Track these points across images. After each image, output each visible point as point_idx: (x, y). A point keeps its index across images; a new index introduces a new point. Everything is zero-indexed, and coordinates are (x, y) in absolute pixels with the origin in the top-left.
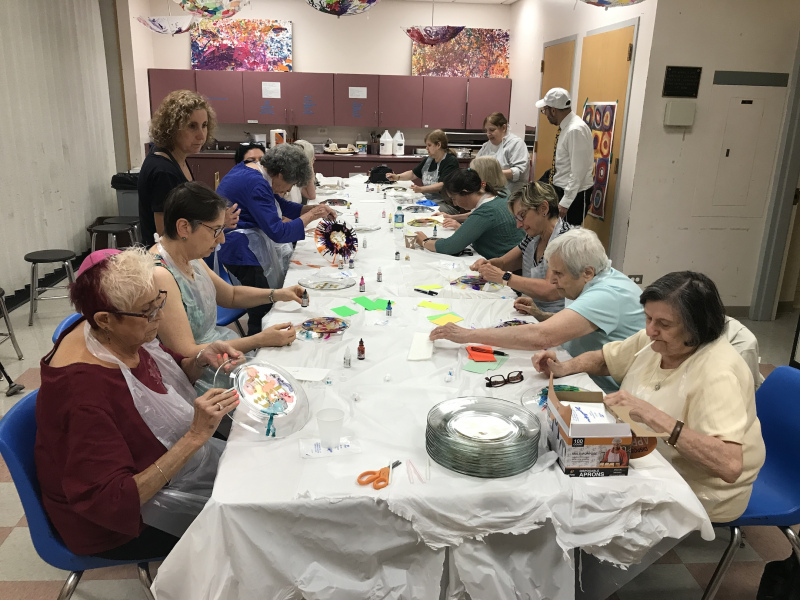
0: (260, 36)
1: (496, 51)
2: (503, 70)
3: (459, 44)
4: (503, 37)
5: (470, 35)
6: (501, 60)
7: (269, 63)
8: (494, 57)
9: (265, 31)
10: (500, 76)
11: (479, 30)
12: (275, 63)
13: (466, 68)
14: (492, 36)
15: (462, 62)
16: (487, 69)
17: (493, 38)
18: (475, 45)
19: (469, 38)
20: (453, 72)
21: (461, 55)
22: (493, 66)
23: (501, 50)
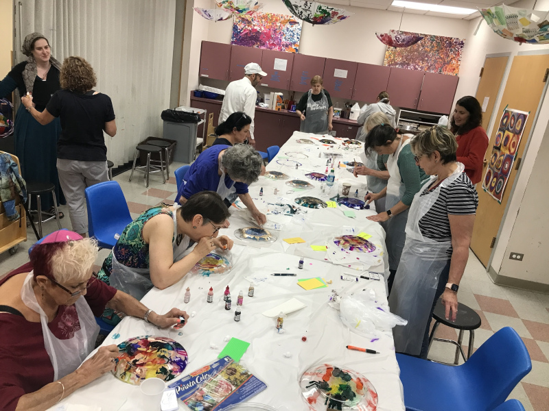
0: (280, 26)
1: (451, 55)
2: (454, 69)
3: (423, 46)
4: (459, 44)
5: (434, 40)
6: (454, 62)
7: (283, 45)
8: (449, 59)
9: (284, 23)
10: (451, 74)
11: (441, 37)
12: (287, 46)
13: (425, 64)
14: (450, 43)
15: (423, 60)
16: (442, 67)
18: (436, 49)
19: (432, 43)
20: (414, 67)
21: (423, 54)
22: (446, 65)
23: (455, 54)
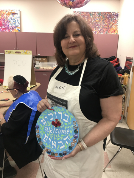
0: (7, 17)
1: (112, 22)
2: (115, 31)
3: (94, 19)
4: (116, 15)
5: (100, 15)
6: (114, 26)
7: (10, 28)
8: (111, 25)
9: (8, 15)
10: (113, 34)
11: (104, 13)
12: (13, 29)
13: (97, 30)
14: (110, 15)
16: (107, 31)
17: (110, 16)
18: (102, 20)
19: (99, 16)
21: (95, 24)
22: (110, 29)
23: (114, 22)
